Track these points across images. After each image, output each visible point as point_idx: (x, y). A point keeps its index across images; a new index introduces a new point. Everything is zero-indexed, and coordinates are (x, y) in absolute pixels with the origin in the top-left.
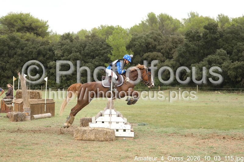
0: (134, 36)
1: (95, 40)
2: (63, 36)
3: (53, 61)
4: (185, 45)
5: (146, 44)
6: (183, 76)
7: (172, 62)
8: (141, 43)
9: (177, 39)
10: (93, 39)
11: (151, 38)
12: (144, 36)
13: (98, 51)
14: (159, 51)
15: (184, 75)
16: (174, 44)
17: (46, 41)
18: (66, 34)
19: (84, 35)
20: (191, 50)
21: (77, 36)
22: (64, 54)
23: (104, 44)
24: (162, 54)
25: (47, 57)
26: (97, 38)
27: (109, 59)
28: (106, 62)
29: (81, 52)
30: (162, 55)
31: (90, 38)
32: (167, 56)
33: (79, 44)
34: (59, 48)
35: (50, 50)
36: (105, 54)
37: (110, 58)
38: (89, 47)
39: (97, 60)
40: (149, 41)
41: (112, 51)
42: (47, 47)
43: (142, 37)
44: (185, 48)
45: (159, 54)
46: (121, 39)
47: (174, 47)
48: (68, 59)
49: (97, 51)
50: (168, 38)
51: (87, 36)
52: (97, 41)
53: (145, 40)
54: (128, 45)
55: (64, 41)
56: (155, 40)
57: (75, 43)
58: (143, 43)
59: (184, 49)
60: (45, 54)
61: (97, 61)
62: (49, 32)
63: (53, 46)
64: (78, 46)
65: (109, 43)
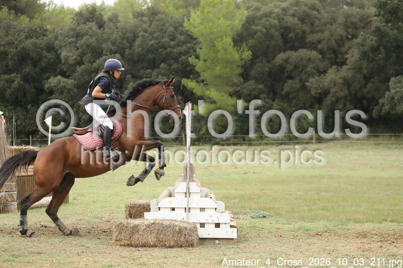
0: (253, 11)
1: (157, 23)
2: (80, 15)
3: (56, 76)
4: (375, 32)
5: (282, 30)
6: (371, 108)
7: (345, 72)
8: (268, 27)
9: (355, 17)
10: (153, 21)
11: (293, 15)
12: (276, 10)
13: (165, 49)
14: (313, 46)
15: (374, 103)
16: (350, 30)
17: (39, 27)
18: (87, 9)
19: (130, 9)
20: (389, 43)
21: (113, 14)
22: (84, 58)
23: (179, 31)
24: (320, 53)
25: (43, 65)
26: (163, 19)
27: (191, 67)
28: (184, 77)
29: (125, 52)
30: (320, 56)
31: (145, 19)
32: (334, 59)
33: (120, 33)
34: (70, 43)
35: (50, 48)
36: (183, 57)
37: (194, 66)
38: (142, 42)
39: (163, 72)
40: (288, 24)
41: (198, 50)
42: (42, 41)
43: (271, 13)
44: (375, 38)
45: (314, 54)
46: (219, 19)
47: (350, 37)
48: (93, 69)
49: (163, 49)
50: (334, 15)
51: (137, 13)
52: (163, 25)
53: (279, 20)
54: (237, 34)
55: (81, 26)
56: (302, 21)
57: (110, 31)
58: (274, 26)
59: (373, 42)
60: (38, 57)
61: (163, 75)
62: (44, 5)
63: (56, 39)
64: (115, 39)
65: (193, 30)
